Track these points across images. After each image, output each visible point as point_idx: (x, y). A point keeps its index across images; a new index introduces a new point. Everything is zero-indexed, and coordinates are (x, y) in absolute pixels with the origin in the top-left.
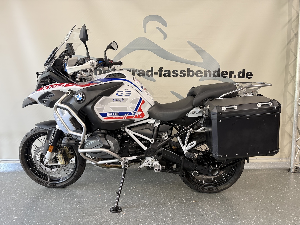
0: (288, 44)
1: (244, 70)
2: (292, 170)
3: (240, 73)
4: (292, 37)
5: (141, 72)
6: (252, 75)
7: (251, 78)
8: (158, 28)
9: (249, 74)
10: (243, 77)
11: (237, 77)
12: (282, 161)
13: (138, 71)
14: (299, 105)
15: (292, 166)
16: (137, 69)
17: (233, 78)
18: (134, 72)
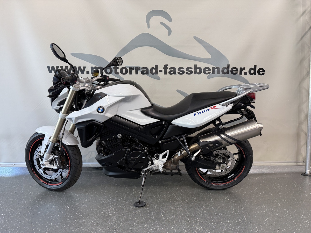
0: (302, 37)
1: (255, 66)
3: (251, 69)
4: (306, 30)
6: (264, 71)
7: (263, 74)
8: (162, 23)
9: (261, 70)
10: (255, 74)
11: (248, 73)
12: (299, 164)
13: (141, 69)
15: (307, 169)
16: (140, 66)
17: (243, 75)
18: (137, 70)
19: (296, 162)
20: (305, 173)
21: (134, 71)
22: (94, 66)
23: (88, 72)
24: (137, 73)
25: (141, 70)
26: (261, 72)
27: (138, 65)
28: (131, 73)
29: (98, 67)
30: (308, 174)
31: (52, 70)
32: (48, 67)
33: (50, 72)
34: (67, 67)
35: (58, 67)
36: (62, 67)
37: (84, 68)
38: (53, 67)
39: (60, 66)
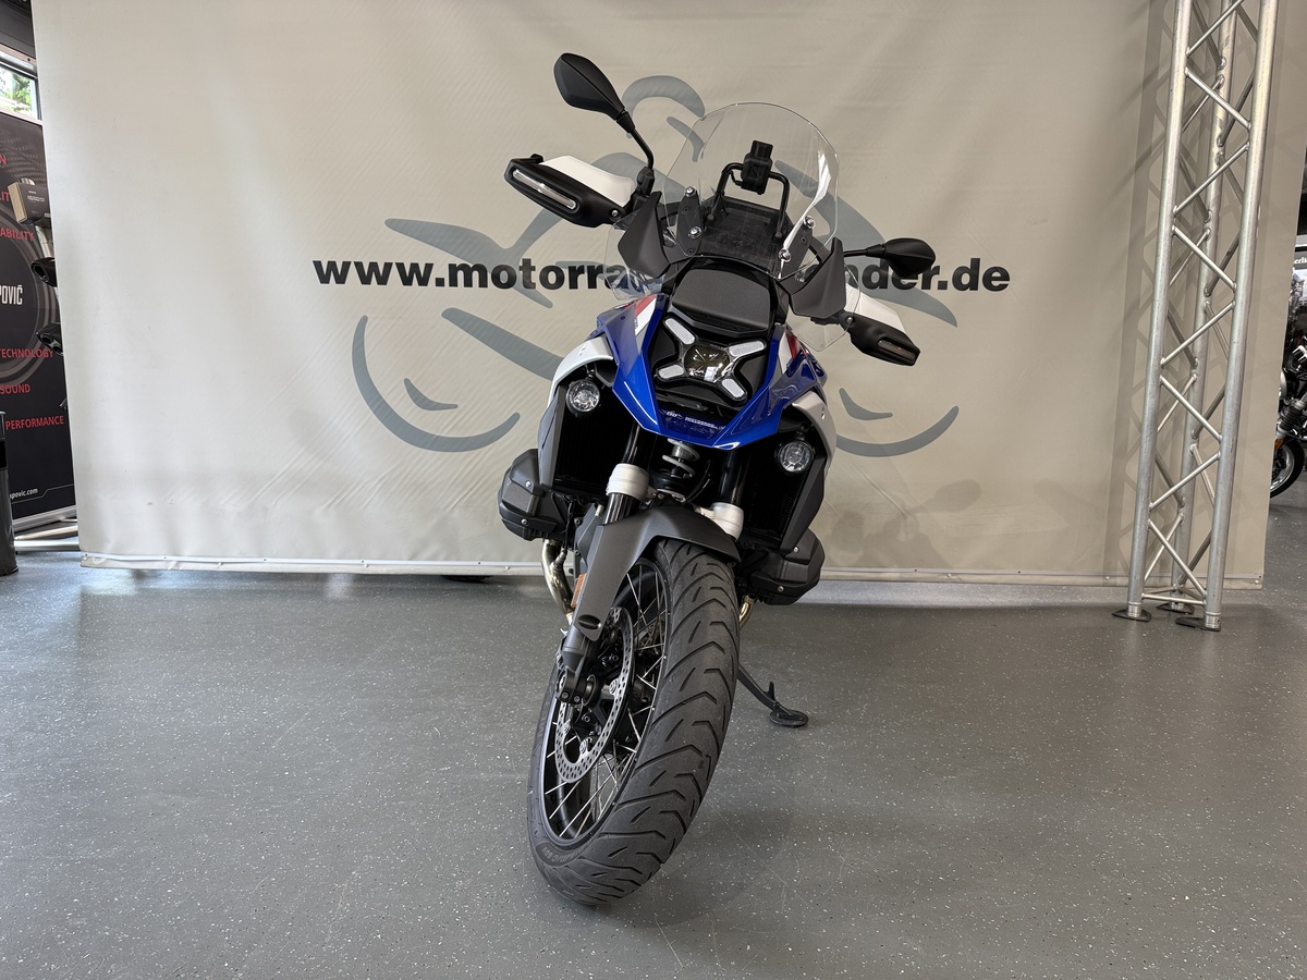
0: (1139, 165)
1: (976, 263)
2: (1134, 612)
3: (962, 270)
4: (1154, 139)
5: (617, 273)
6: (1005, 276)
7: (1002, 287)
8: (672, 121)
9: (996, 274)
10: (973, 286)
11: (950, 285)
12: (1112, 581)
13: (605, 269)
14: (1162, 384)
15: (1132, 598)
16: (601, 262)
17: (934, 291)
18: (594, 272)
19: (1104, 576)
20: (1125, 611)
21: (583, 279)
22: (458, 262)
23: (440, 282)
24: (592, 284)
25: (606, 275)
26: (997, 279)
27: (597, 260)
28: (574, 285)
29: (471, 266)
30: (1135, 615)
31: (330, 273)
32: (318, 265)
33: (324, 279)
34: (373, 266)
35: (346, 265)
36: (359, 265)
37: (429, 267)
38: (332, 265)
39: (352, 260)
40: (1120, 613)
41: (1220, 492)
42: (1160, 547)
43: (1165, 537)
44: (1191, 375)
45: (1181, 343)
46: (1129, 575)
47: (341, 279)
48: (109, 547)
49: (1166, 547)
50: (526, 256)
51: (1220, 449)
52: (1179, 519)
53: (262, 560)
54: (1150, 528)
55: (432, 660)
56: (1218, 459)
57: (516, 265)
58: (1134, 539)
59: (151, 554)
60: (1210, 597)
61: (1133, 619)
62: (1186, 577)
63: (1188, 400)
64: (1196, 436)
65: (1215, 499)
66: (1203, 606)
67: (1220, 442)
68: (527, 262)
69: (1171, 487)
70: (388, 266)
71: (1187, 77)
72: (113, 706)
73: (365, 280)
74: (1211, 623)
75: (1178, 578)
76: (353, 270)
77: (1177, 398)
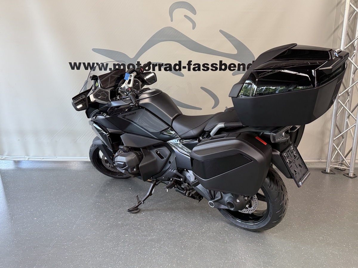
0: (334, 31)
4: (339, 23)
5: (168, 66)
8: (185, 16)
13: (164, 65)
14: (339, 102)
15: (327, 167)
16: (163, 63)
18: (160, 66)
19: (320, 159)
20: (325, 171)
21: (157, 68)
22: (116, 63)
23: (111, 69)
24: (160, 70)
25: (164, 67)
28: (154, 69)
29: (121, 64)
30: (328, 172)
31: (75, 66)
32: (70, 64)
33: (73, 68)
34: (89, 64)
35: (80, 64)
36: (84, 64)
37: (107, 65)
38: (75, 64)
39: (82, 62)
40: (324, 171)
41: (355, 136)
42: (336, 151)
43: (338, 148)
44: (348, 98)
45: (346, 89)
46: (327, 159)
47: (78, 68)
48: (6, 154)
49: (338, 151)
50: (138, 61)
51: (356, 123)
52: (342, 142)
53: (56, 157)
54: (334, 146)
55: (116, 194)
56: (355, 126)
57: (135, 63)
58: (328, 149)
59: (19, 155)
60: (351, 167)
61: (327, 173)
62: (344, 160)
63: (346, 107)
64: (348, 117)
65: (354, 138)
66: (349, 169)
67: (356, 120)
68: (138, 62)
69: (341, 133)
70: (93, 64)
71: (350, 5)
72: (20, 215)
73: (86, 68)
74: (351, 175)
75: (341, 160)
76: (82, 65)
77: (343, 106)
